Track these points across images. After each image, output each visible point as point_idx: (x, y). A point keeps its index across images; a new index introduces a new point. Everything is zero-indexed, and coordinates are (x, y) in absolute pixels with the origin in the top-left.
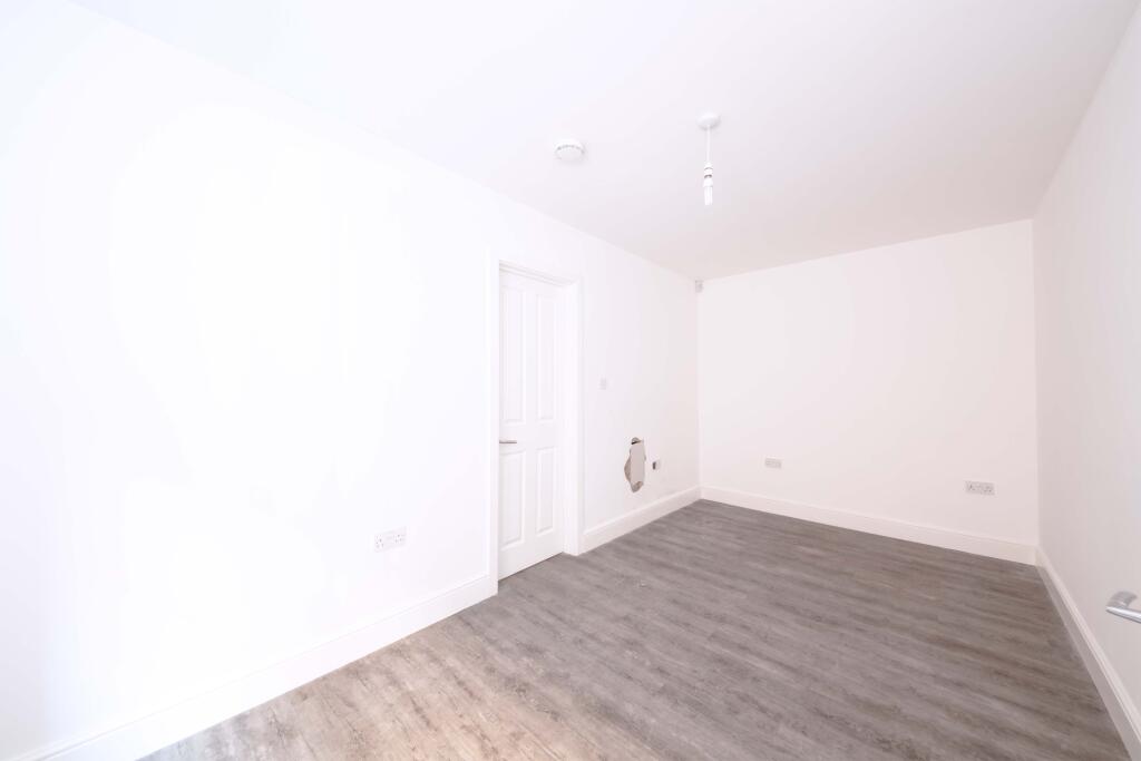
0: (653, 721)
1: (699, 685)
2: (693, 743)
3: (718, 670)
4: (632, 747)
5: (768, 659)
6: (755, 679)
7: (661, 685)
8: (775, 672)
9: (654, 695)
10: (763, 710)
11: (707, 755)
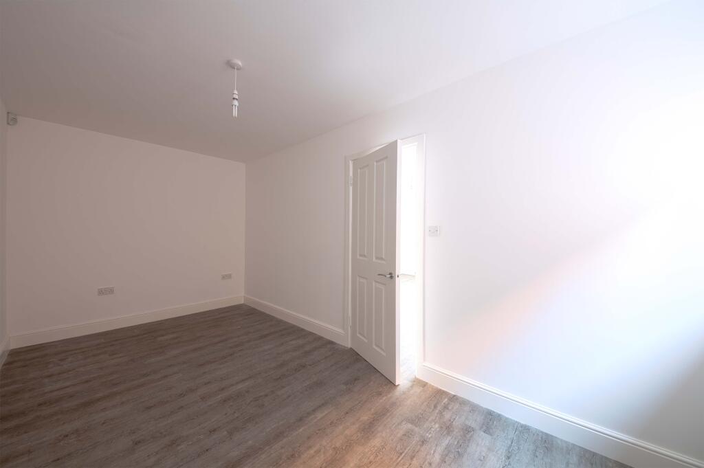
0: (250, 442)
1: (236, 415)
2: (273, 427)
3: (231, 404)
4: (263, 456)
5: (237, 383)
6: (247, 392)
7: (226, 433)
8: (247, 384)
9: (231, 439)
10: (266, 395)
11: (281, 423)
